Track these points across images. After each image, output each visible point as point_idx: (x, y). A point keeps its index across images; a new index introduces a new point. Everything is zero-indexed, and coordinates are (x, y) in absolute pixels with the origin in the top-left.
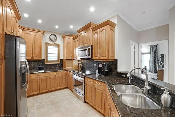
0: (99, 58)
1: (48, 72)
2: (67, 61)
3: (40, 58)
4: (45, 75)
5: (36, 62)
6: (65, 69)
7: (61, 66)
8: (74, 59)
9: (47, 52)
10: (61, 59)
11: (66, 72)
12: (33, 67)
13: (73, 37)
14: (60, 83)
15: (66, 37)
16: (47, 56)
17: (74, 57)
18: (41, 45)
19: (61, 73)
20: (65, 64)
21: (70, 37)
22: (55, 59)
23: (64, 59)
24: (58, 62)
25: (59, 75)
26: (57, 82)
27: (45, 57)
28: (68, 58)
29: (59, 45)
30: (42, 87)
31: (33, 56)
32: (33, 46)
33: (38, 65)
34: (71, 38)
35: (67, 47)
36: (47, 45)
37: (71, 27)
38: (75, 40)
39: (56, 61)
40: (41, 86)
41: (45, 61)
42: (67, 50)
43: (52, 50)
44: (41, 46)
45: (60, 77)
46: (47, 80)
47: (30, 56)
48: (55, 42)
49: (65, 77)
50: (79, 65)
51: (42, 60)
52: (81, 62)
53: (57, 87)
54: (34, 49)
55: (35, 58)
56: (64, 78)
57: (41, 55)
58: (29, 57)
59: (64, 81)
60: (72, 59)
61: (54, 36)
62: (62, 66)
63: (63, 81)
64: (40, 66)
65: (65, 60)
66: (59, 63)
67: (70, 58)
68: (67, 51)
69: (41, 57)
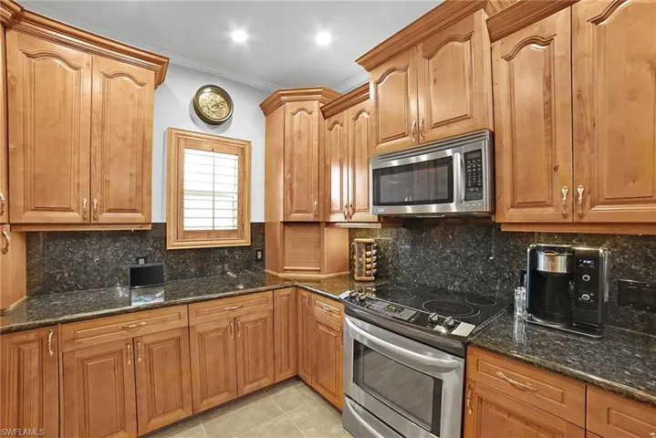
0: (565, 216)
1: (187, 303)
2: (289, 231)
3: (138, 217)
4: (174, 319)
5: (115, 241)
6: (280, 275)
7: (257, 260)
8: (329, 224)
9: (183, 180)
10: (252, 221)
11: (289, 295)
12: (96, 270)
13: (322, 105)
14: (258, 360)
15: (281, 103)
16: (182, 203)
17: (331, 212)
18: (147, 136)
19: (262, 303)
20: (280, 249)
21: (306, 105)
22: (226, 219)
23: (272, 224)
24: (242, 237)
25: (252, 318)
26: (240, 354)
27: (169, 211)
28: (295, 217)
29: (243, 150)
30: (153, 394)
31: (91, 203)
32: (96, 143)
33: (126, 254)
34: (315, 106)
35: (292, 155)
36: (180, 141)
37: (323, 39)
38: (334, 119)
39: (229, 233)
40: (143, 391)
41: (171, 233)
42: (291, 171)
43: (210, 170)
44: (144, 145)
45: (260, 324)
46: (184, 351)
47: (73, 205)
48: (224, 131)
49: (284, 323)
50: (364, 256)
51: (149, 227)
52: (371, 240)
53: (241, 383)
54: (99, 156)
55: (106, 217)
56: (277, 329)
57: (146, 199)
58: (68, 210)
59: (281, 346)
60: (318, 223)
61: (219, 98)
62: (259, 257)
63: (277, 345)
64: (142, 261)
65: (279, 228)
66: (246, 242)
67: (310, 217)
68: (288, 176)
69: (146, 209)
